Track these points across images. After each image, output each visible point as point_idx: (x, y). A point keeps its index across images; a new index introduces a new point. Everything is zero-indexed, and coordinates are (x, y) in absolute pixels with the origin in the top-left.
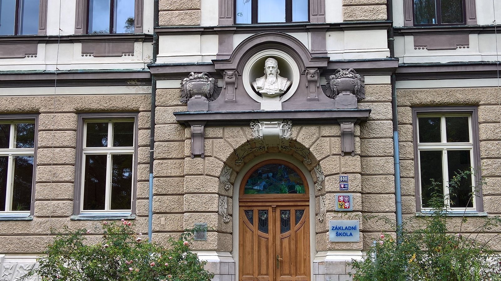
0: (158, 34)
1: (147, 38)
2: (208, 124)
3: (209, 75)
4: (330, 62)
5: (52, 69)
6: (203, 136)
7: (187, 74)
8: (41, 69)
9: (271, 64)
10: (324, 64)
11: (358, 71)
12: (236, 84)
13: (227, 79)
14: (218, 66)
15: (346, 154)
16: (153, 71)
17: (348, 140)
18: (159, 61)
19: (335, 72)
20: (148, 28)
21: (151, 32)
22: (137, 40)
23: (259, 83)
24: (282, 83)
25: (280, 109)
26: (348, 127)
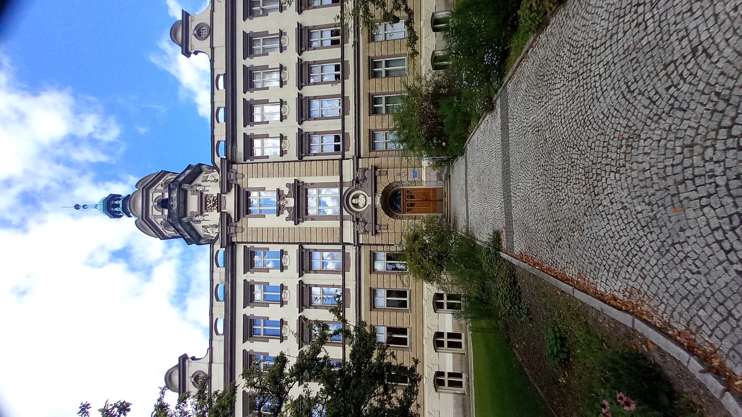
0: (342, 243)
1: (344, 248)
2: (376, 223)
3: (358, 224)
4: (354, 180)
5: (355, 283)
6: (380, 225)
7: (357, 231)
8: (354, 287)
9: (354, 201)
10: (355, 181)
11: (357, 170)
12: (361, 213)
13: (359, 217)
14: (355, 220)
15: (387, 173)
16: (356, 244)
17: (382, 173)
18: (352, 242)
19: (357, 178)
20: (340, 247)
21: (341, 246)
22: (344, 251)
23: (361, 205)
24: (361, 197)
25: (371, 198)
26: (377, 173)
